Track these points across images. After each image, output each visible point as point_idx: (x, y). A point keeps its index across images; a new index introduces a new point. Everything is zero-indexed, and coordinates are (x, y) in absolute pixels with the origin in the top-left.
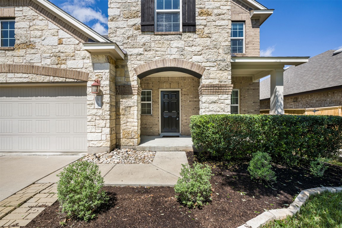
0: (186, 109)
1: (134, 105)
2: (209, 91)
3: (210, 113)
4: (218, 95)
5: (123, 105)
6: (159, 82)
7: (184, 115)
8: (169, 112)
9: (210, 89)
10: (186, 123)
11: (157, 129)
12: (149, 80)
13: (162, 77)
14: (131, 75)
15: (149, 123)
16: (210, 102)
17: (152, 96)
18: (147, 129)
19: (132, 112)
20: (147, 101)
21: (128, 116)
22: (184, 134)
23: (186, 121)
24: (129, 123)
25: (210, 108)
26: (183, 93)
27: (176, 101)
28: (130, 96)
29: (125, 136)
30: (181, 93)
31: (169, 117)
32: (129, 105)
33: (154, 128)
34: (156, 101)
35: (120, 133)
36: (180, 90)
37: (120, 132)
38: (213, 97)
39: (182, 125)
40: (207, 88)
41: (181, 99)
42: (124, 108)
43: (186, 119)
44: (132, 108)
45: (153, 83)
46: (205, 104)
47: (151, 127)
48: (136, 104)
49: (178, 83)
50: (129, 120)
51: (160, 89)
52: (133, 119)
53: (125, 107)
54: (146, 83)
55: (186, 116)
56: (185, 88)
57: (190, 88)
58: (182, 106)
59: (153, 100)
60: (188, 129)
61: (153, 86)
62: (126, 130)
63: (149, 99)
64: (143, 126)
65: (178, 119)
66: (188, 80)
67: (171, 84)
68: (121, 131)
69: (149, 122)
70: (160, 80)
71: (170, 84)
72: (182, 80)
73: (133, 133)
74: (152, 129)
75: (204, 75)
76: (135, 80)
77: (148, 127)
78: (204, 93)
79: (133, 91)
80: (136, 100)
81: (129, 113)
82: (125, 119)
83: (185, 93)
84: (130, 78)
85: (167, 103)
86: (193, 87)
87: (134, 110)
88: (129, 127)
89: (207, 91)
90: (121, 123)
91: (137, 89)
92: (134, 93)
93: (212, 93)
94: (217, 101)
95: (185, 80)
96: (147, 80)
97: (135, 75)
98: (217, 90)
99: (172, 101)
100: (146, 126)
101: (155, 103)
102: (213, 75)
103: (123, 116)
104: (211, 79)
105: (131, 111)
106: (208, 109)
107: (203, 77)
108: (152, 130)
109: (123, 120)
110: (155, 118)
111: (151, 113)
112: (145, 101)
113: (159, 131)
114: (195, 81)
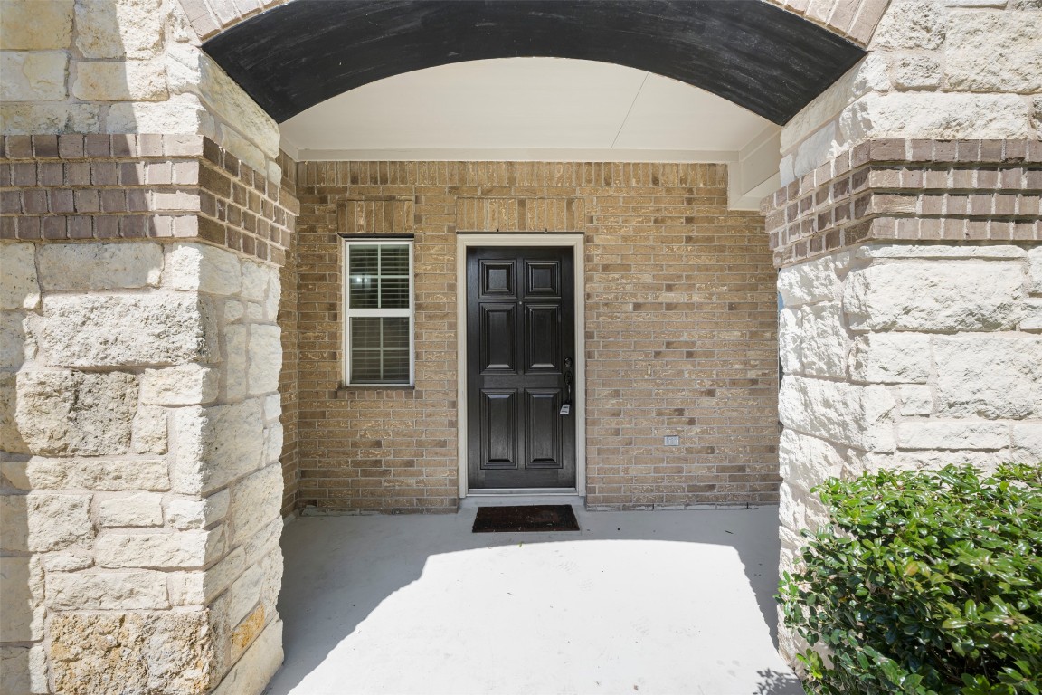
0: (617, 355)
1: (163, 343)
2: (944, 205)
3: (941, 430)
4: (1019, 252)
5: (57, 354)
6: (453, 190)
7: (607, 391)
8: (514, 367)
9: (955, 192)
10: (617, 432)
11: (442, 475)
12: (394, 181)
13: (473, 163)
14: (132, 40)
15: (398, 439)
16: (944, 318)
17: (416, 275)
18: (385, 472)
19: (146, 425)
20: (386, 305)
21: (111, 465)
22: (605, 501)
23: (613, 425)
24: (120, 535)
25: (950, 385)
26: (596, 260)
27: (554, 306)
28: (124, 253)
29: (79, 669)
30: (588, 259)
31: (512, 395)
32: (117, 354)
33: (428, 464)
34: (438, 307)
35: (28, 645)
36: (575, 241)
37: (30, 632)
38: (970, 265)
39: (593, 449)
40: (926, 179)
41: (588, 296)
42: (59, 377)
43: (617, 414)
44: (150, 384)
45: (417, 200)
46: (892, 337)
47: (410, 464)
48: (190, 341)
49: (570, 202)
50: (113, 506)
51: (460, 237)
52: (157, 497)
53: (74, 370)
54: (377, 199)
55: (617, 394)
56: (611, 230)
57: (637, 231)
58: (588, 336)
59: (417, 298)
60: (626, 471)
61: (418, 219)
62: (86, 615)
63: (396, 296)
64: (359, 458)
65: (565, 410)
66: (628, 181)
67: (528, 206)
68: (36, 624)
69: (397, 434)
70: (462, 180)
71: (522, 203)
72: (589, 181)
73: (156, 640)
74: (412, 475)
75: (887, 48)
76: (173, 83)
77: (388, 464)
78: (889, 227)
79: (155, 201)
80: (192, 299)
81: (116, 430)
82: (82, 496)
83: (609, 260)
84: (130, 66)
85: (505, 314)
86: (656, 221)
87: (169, 398)
88: (116, 580)
89: (917, 206)
90: (32, 543)
91: (190, 174)
92: (164, 227)
93: (965, 228)
94: (1017, 312)
95: (608, 183)
96: (384, 181)
97: (180, 32)
98: (1018, 200)
99: (531, 307)
100: (376, 454)
101: (430, 317)
102: (968, 52)
103: (51, 463)
104: (957, 86)
105: (142, 411)
106: (924, 392)
107: (871, 70)
108: (412, 481)
109: (54, 507)
110: (429, 410)
111: (407, 377)
112: (373, 305)
113: (455, 483)
114: (669, 191)
